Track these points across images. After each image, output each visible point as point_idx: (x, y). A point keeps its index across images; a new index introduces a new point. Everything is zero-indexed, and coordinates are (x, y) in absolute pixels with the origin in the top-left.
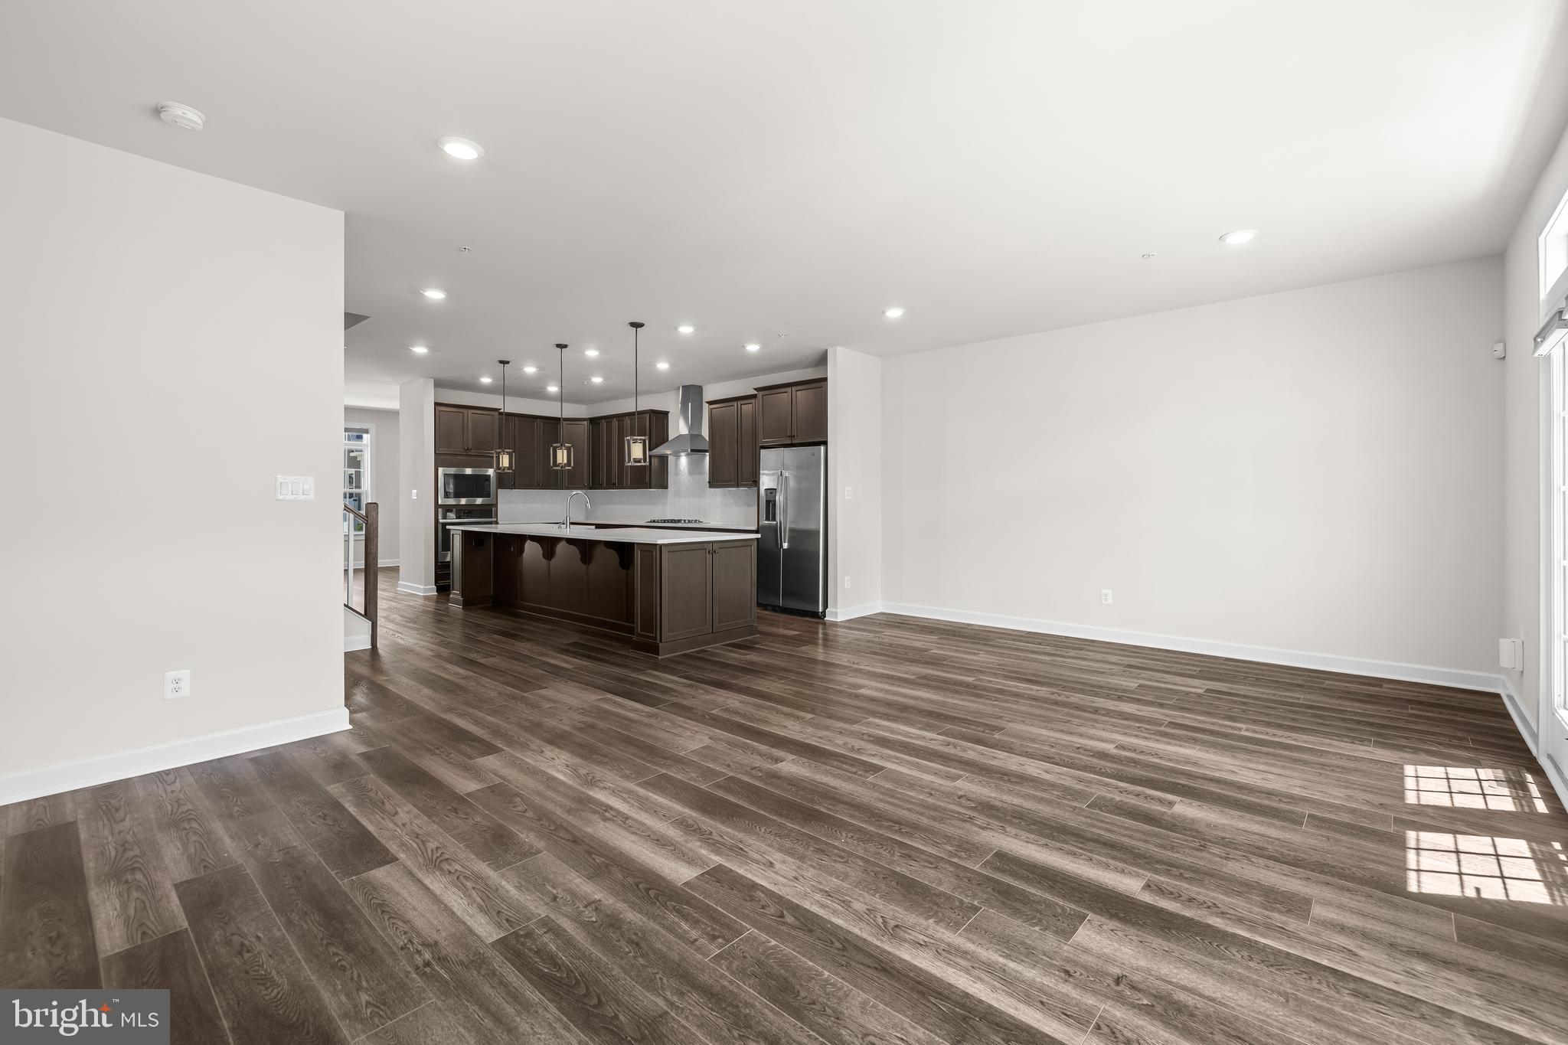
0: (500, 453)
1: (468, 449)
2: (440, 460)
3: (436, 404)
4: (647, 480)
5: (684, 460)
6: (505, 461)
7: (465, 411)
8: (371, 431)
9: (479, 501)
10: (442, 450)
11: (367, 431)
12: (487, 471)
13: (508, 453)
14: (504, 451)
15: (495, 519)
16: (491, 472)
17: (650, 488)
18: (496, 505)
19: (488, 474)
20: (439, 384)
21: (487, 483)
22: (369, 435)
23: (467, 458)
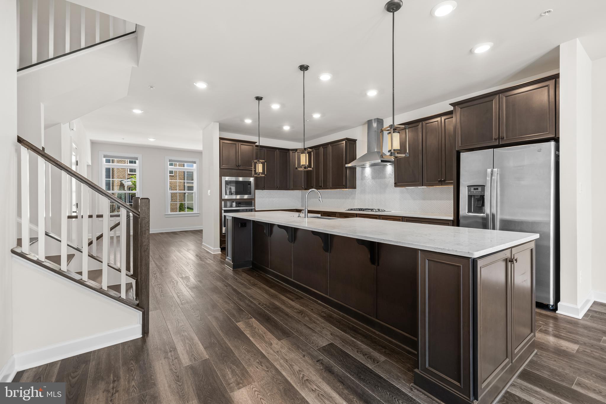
0: (256, 163)
1: (239, 166)
2: (223, 173)
3: (221, 139)
4: (344, 184)
5: (368, 171)
6: (260, 168)
7: (237, 143)
8: (197, 162)
9: (246, 197)
10: (224, 166)
11: (195, 163)
12: (250, 179)
13: (262, 163)
14: (259, 161)
15: (254, 207)
16: (252, 180)
17: (346, 188)
18: (254, 199)
19: (250, 181)
20: (222, 128)
21: (249, 186)
22: (196, 164)
23: (239, 171)
